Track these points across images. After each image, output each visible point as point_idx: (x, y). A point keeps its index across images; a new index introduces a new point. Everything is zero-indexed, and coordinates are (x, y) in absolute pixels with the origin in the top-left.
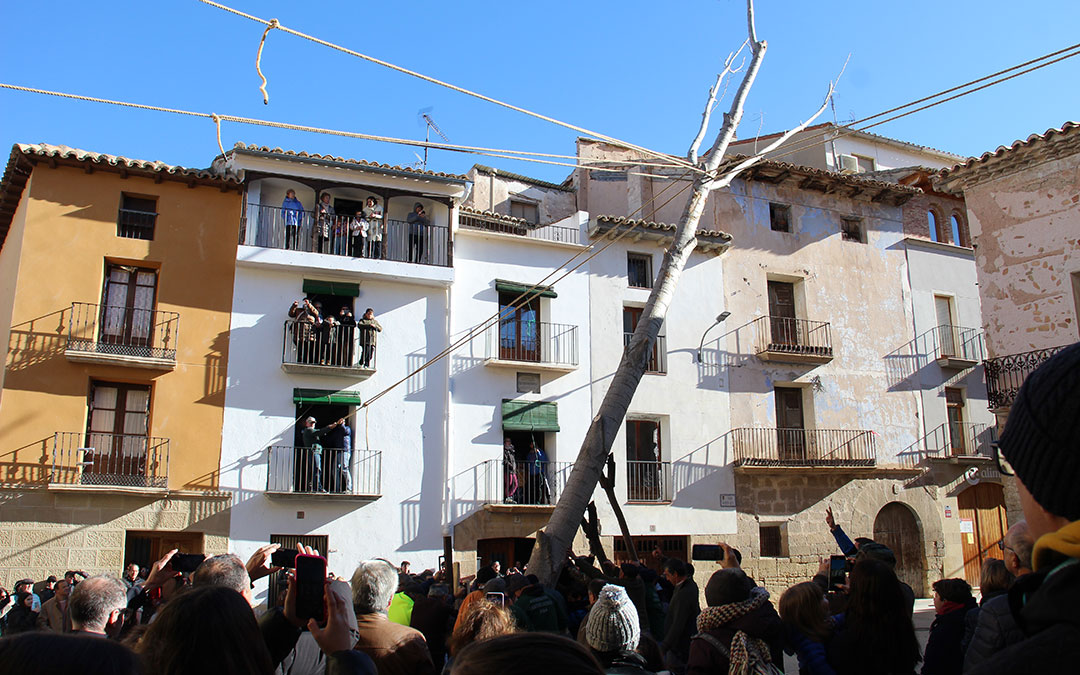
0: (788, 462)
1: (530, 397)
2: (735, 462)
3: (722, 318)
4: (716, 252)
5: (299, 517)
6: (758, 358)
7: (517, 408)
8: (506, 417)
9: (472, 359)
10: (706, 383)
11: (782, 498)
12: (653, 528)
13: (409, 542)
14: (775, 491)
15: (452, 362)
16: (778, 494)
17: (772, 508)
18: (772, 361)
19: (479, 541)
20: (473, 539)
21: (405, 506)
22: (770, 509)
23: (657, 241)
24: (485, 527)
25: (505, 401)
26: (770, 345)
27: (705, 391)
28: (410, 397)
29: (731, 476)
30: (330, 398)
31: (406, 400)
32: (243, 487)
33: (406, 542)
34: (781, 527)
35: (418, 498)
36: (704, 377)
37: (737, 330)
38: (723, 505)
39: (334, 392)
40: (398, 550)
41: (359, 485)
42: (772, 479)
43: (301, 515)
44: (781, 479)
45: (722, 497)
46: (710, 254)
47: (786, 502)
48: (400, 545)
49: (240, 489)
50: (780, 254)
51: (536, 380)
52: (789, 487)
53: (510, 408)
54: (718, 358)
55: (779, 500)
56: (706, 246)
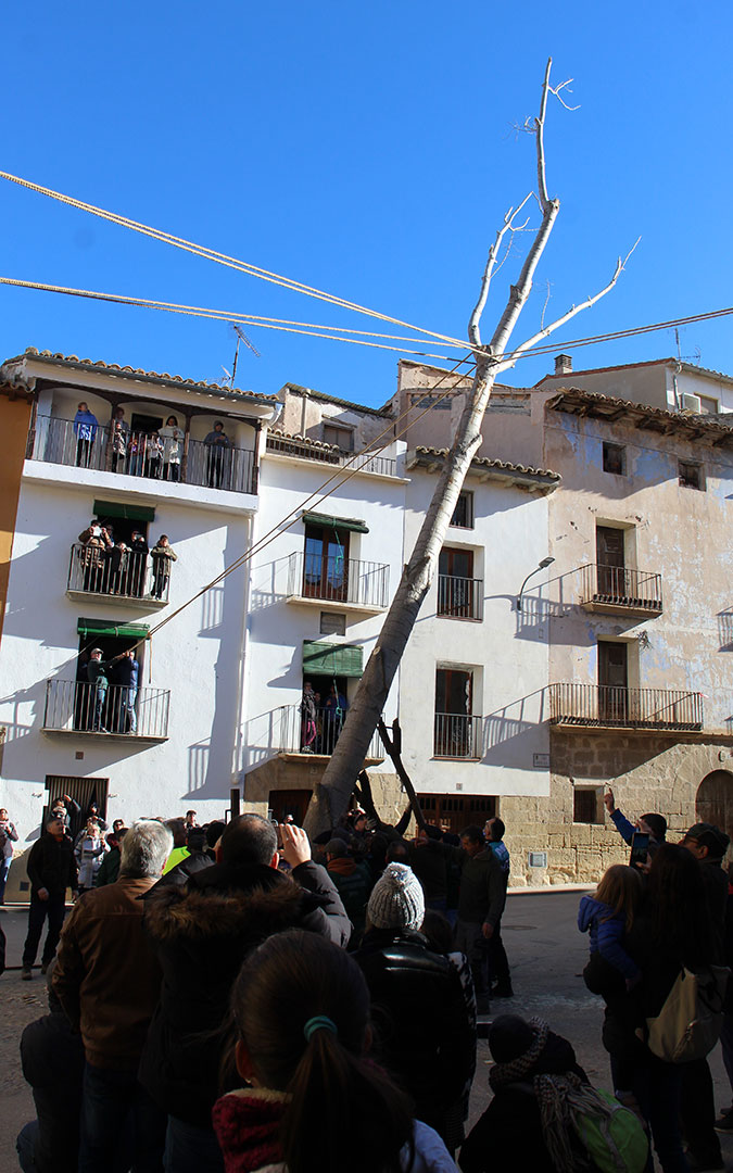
0: (608, 722)
1: (333, 639)
2: (551, 720)
3: (545, 564)
4: (543, 492)
5: (77, 753)
6: (581, 609)
7: (321, 649)
8: (306, 660)
9: (273, 595)
10: (525, 633)
11: (600, 761)
12: (459, 787)
13: (196, 790)
14: (592, 753)
15: (251, 597)
16: (596, 756)
17: (589, 770)
18: (596, 612)
19: (271, 792)
20: (265, 789)
21: (194, 751)
22: (587, 772)
23: (480, 477)
24: (279, 778)
25: (306, 642)
26: (595, 596)
27: (523, 641)
28: (204, 634)
29: (546, 735)
30: (117, 631)
31: (199, 636)
32: (18, 723)
33: (193, 790)
34: (598, 791)
35: (208, 743)
36: (522, 626)
37: (561, 578)
38: (536, 765)
39: (122, 624)
40: (183, 798)
41: (144, 726)
42: (591, 740)
43: (79, 756)
44: (599, 740)
45: (536, 756)
46: (536, 495)
47: (604, 765)
48: (187, 792)
49: (15, 725)
50: (611, 497)
51: (341, 622)
52: (608, 749)
53: (311, 650)
54: (539, 607)
55: (597, 763)
56: (532, 485)
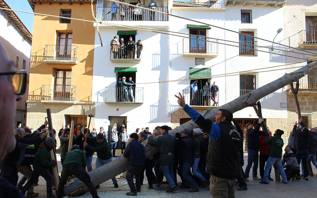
0: (311, 90)
1: (200, 67)
2: (287, 90)
3: (279, 31)
4: (281, 6)
5: (117, 110)
6: (299, 48)
7: (195, 70)
8: (191, 74)
9: (178, 54)
10: (273, 60)
11: (309, 104)
12: (250, 115)
13: (153, 120)
14: (306, 102)
15: (171, 56)
16: (307, 103)
17: (304, 109)
18: (304, 49)
19: (180, 119)
20: (178, 118)
21: (152, 107)
22: (303, 109)
23: (254, 4)
24: (183, 114)
25: (190, 68)
26: (304, 42)
27: (272, 62)
28: (153, 69)
29: (285, 96)
30: (126, 70)
31: (152, 70)
32: (99, 101)
33: (152, 120)
34: (309, 116)
35: (157, 104)
36: (272, 57)
37: (289, 38)
38: (281, 107)
39: (128, 68)
40: (149, 123)
41: (137, 100)
42: (304, 97)
43: (118, 110)
44: (308, 97)
45: (281, 104)
46: (278, 7)
47: (311, 107)
48: (150, 121)
50: (313, 5)
51: (203, 60)
52: (313, 100)
53: (192, 71)
55: (308, 106)
56: (275, 3)
